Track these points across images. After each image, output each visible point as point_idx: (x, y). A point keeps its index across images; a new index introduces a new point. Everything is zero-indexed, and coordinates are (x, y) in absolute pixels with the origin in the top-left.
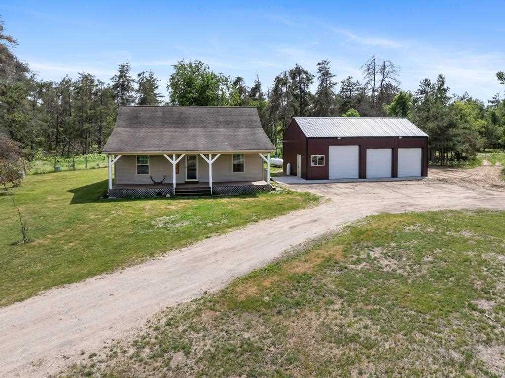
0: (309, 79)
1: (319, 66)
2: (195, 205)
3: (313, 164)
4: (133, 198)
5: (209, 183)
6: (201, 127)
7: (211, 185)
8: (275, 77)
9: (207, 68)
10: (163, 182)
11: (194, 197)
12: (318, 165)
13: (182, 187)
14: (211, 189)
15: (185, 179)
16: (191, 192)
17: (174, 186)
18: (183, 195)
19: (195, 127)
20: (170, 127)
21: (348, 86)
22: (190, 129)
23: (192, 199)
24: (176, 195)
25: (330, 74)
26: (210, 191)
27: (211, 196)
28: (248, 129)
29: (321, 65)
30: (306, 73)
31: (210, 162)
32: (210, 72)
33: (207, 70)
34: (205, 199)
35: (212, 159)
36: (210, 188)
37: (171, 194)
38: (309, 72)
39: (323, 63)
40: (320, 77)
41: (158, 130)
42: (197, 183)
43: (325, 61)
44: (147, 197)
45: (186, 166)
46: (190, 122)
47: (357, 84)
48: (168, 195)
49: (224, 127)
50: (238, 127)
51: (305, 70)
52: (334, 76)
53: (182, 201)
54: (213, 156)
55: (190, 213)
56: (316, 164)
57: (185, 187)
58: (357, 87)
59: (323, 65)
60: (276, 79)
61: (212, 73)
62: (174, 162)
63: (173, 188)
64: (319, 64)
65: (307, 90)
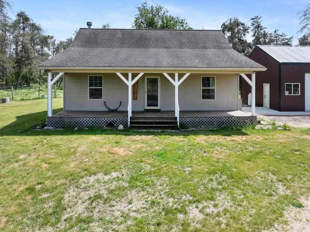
0: (246, 30)
1: (252, 21)
2: (157, 148)
3: (287, 93)
4: (76, 128)
5: (174, 111)
6: (164, 48)
7: (177, 115)
8: (222, 24)
9: (166, 12)
10: (119, 110)
11: (156, 131)
12: (292, 95)
13: (140, 116)
14: (178, 120)
15: (144, 106)
16: (152, 123)
17: (130, 114)
18: (140, 128)
19: (156, 48)
20: (129, 47)
21: (275, 37)
22: (151, 49)
23: (153, 133)
24: (131, 127)
25: (261, 27)
26: (177, 122)
27: (179, 129)
28: (216, 50)
29: (254, 20)
30: (243, 24)
31: (177, 83)
32: (169, 16)
33: (166, 14)
34: (171, 134)
35: (179, 80)
36: (176, 118)
37: (125, 125)
38: (245, 25)
39: (255, 18)
40: (253, 30)
41: (116, 50)
42: (158, 111)
43: (257, 17)
44: (93, 129)
45: (146, 90)
46: (151, 43)
47: (283, 35)
48: (121, 127)
49: (189, 47)
50: (205, 48)
51: (242, 23)
52: (265, 28)
53: (138, 138)
54: (181, 76)
55: (148, 168)
56: (290, 93)
57: (143, 116)
58: (283, 38)
59: (256, 20)
60: (222, 25)
61: (170, 16)
62: (130, 83)
63: (127, 117)
64: (252, 19)
65: (244, 38)
